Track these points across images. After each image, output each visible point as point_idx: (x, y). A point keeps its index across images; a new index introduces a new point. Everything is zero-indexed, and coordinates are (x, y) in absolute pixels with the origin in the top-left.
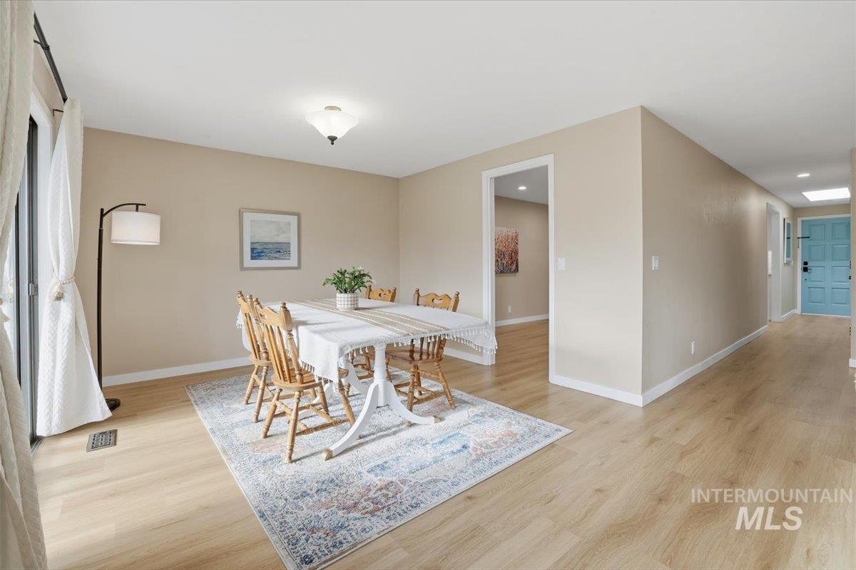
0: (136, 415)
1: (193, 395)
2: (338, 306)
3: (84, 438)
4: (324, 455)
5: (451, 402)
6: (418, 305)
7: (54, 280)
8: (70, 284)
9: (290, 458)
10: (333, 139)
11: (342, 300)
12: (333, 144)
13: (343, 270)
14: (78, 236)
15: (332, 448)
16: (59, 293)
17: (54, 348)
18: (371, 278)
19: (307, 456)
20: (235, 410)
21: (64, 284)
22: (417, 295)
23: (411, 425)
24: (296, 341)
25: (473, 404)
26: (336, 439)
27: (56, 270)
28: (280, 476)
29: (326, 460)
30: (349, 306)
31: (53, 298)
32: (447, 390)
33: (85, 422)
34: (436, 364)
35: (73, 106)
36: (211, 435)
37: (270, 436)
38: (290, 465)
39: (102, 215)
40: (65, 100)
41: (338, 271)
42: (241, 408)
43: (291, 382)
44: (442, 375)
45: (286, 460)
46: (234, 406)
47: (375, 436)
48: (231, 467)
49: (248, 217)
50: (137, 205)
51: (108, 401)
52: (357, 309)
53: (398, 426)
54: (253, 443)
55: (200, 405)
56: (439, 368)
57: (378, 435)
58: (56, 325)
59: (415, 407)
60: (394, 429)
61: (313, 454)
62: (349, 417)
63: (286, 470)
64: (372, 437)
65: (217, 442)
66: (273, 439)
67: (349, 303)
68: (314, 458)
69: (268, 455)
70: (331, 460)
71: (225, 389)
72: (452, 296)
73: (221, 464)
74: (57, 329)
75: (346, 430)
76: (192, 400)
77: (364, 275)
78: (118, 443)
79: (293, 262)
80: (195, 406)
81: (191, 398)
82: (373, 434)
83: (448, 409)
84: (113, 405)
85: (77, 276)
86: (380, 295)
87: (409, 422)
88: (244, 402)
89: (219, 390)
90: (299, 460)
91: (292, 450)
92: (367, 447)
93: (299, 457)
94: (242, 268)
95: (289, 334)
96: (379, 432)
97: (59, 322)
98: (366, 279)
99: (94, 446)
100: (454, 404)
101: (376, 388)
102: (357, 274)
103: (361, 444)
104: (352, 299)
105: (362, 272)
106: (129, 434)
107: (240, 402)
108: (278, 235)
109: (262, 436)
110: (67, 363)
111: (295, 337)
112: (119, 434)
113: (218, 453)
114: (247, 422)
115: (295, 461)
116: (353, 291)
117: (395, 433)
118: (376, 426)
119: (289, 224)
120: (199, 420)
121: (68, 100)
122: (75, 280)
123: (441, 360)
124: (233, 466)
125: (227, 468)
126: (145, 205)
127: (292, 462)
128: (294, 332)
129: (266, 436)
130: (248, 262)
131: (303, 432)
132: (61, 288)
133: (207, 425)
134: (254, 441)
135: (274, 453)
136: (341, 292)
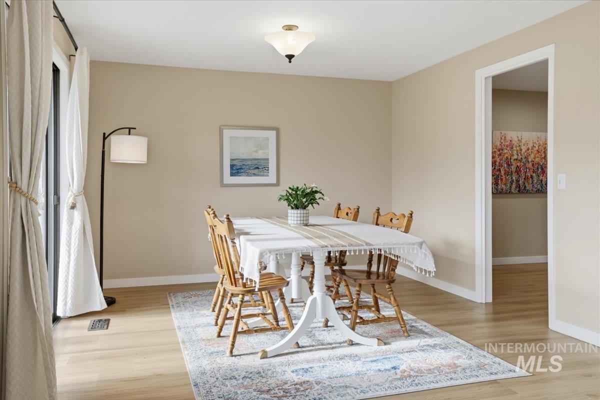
0: (125, 311)
1: (172, 301)
2: (289, 222)
3: (87, 322)
4: (260, 355)
5: (403, 329)
6: (377, 224)
7: (70, 193)
8: (80, 197)
9: (231, 352)
10: (290, 57)
11: (293, 215)
12: (290, 62)
13: (295, 187)
14: (86, 157)
15: (267, 350)
16: (73, 203)
17: (69, 247)
18: (323, 195)
19: (247, 354)
20: (203, 315)
21: (76, 196)
22: (376, 215)
23: (352, 343)
24: (239, 249)
25: (430, 335)
26: (272, 342)
27: (71, 184)
28: (219, 364)
29: (261, 359)
30: (299, 222)
31: (69, 207)
32: (399, 316)
33: (89, 311)
34: (387, 286)
35: (82, 53)
36: (177, 331)
37: (222, 337)
38: (231, 358)
39: (105, 138)
40: (76, 49)
41: (290, 188)
42: (207, 314)
43: (236, 286)
44: (394, 298)
45: (228, 353)
46: (203, 312)
47: (314, 348)
48: (185, 353)
49: (227, 133)
50: (130, 129)
51: (106, 298)
52: (306, 225)
53: (340, 343)
54: (208, 340)
55: (176, 308)
56: (392, 291)
57: (317, 347)
58: (71, 228)
59: (357, 327)
60: (334, 345)
61: (252, 354)
62: (288, 326)
63: (226, 361)
64: (311, 348)
65: (180, 335)
66: (224, 339)
67: (299, 219)
68: (252, 356)
69: (216, 349)
70: (265, 360)
71: (200, 299)
72: (407, 214)
73: (179, 350)
74: (71, 232)
75: (283, 336)
76: (170, 304)
77: (316, 192)
78: (109, 328)
79: (271, 178)
80: (171, 309)
81: (170, 302)
82: (313, 346)
83: (400, 336)
84: (110, 301)
85: (86, 190)
86: (347, 214)
87: (351, 341)
88: (211, 309)
89: (194, 299)
90: (240, 355)
91: (233, 345)
92: (300, 355)
93: (240, 354)
94: (223, 185)
95: (232, 242)
96: (319, 345)
97: (73, 227)
98: (317, 196)
99: (93, 328)
100: (408, 332)
101: (315, 300)
102: (308, 191)
103: (297, 352)
104: (302, 215)
105: (314, 190)
106: (118, 323)
107: (208, 309)
108: (256, 151)
109: (216, 335)
110: (77, 259)
111: (237, 245)
112: (111, 321)
113: (179, 343)
114: (209, 324)
115: (235, 356)
116: (305, 208)
117: (333, 348)
118: (320, 340)
119: (267, 139)
120: (172, 320)
121: (78, 50)
122: (84, 194)
123: (393, 281)
124: (186, 352)
125: (181, 353)
126: (135, 129)
127: (232, 356)
128: (236, 241)
129: (219, 336)
130: (228, 179)
131: (244, 332)
132: (75, 199)
133: (176, 323)
134: (209, 338)
135: (221, 349)
136: (292, 208)
